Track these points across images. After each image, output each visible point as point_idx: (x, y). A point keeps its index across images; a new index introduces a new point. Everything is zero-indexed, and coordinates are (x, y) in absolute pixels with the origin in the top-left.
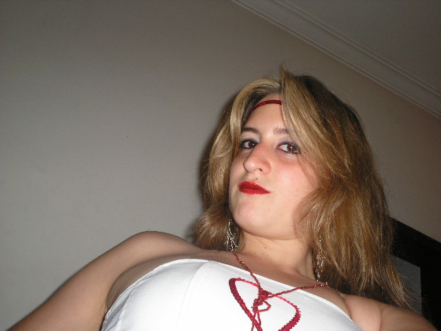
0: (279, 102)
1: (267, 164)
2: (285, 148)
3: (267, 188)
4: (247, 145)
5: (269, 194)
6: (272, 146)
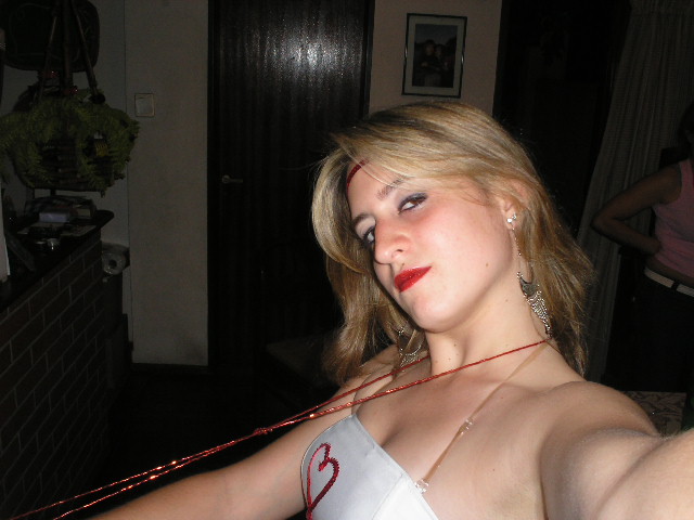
1: (400, 239)
3: (422, 265)
6: (392, 214)
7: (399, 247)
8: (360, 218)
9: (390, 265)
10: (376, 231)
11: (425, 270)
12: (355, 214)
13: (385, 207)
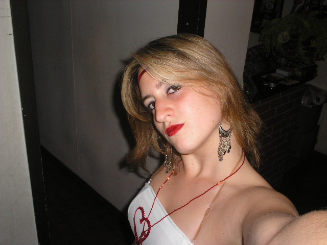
0: (144, 71)
1: (169, 109)
2: (172, 91)
3: (180, 122)
4: (152, 107)
5: (185, 125)
6: (164, 96)
7: (169, 113)
8: (146, 98)
9: (164, 123)
10: (156, 105)
11: (182, 125)
12: (144, 95)
13: (159, 93)
